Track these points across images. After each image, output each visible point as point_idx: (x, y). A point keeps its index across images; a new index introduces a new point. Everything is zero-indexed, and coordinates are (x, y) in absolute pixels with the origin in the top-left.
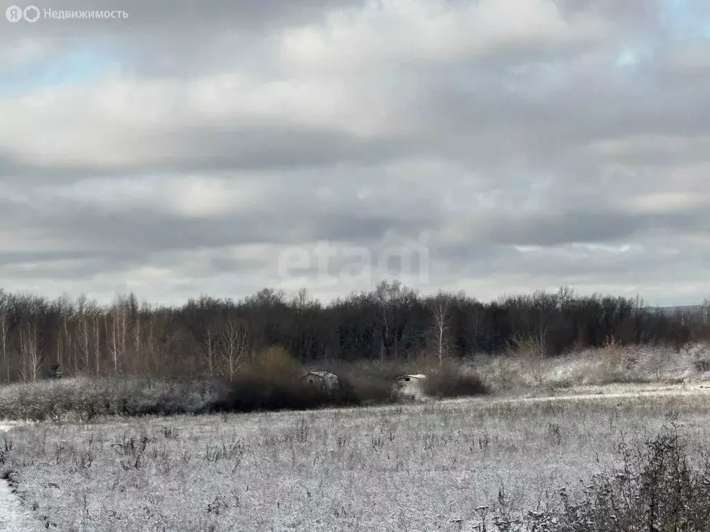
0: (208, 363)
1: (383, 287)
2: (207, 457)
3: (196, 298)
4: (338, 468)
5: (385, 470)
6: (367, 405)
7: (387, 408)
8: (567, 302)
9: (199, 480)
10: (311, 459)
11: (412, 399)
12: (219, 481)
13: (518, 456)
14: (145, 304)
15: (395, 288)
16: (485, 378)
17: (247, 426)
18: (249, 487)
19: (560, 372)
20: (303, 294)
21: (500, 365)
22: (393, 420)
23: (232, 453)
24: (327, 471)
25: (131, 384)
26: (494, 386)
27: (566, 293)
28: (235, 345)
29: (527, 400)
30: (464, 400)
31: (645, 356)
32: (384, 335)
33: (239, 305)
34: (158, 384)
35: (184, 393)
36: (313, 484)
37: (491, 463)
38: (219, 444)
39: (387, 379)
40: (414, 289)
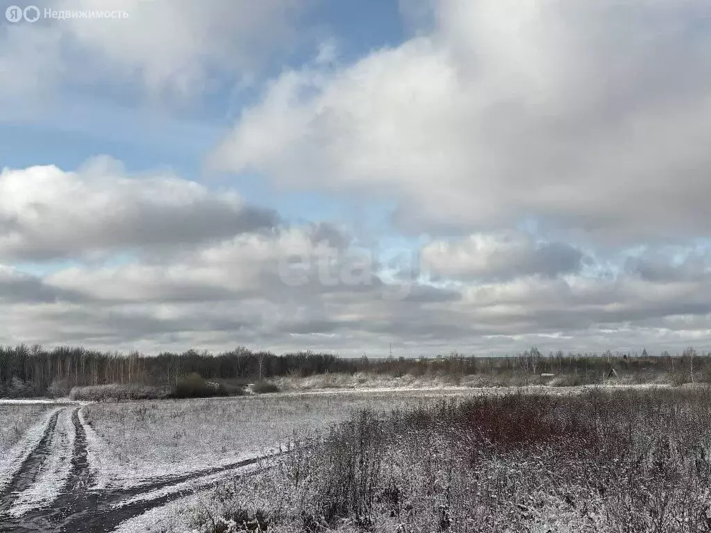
0: (167, 379)
1: (238, 350)
2: (171, 416)
3: (163, 353)
6: (231, 396)
7: (239, 397)
8: (310, 356)
11: (248, 394)
13: (294, 416)
14: (142, 354)
15: (243, 349)
16: (278, 385)
17: (185, 404)
19: (307, 383)
20: (206, 351)
21: (284, 380)
22: (243, 402)
23: (181, 415)
25: (135, 387)
26: (281, 388)
27: (309, 352)
29: (294, 394)
30: (270, 394)
31: (340, 377)
32: (238, 368)
33: (180, 356)
34: (147, 387)
35: (157, 390)
38: (175, 411)
39: (239, 385)
40: (251, 350)
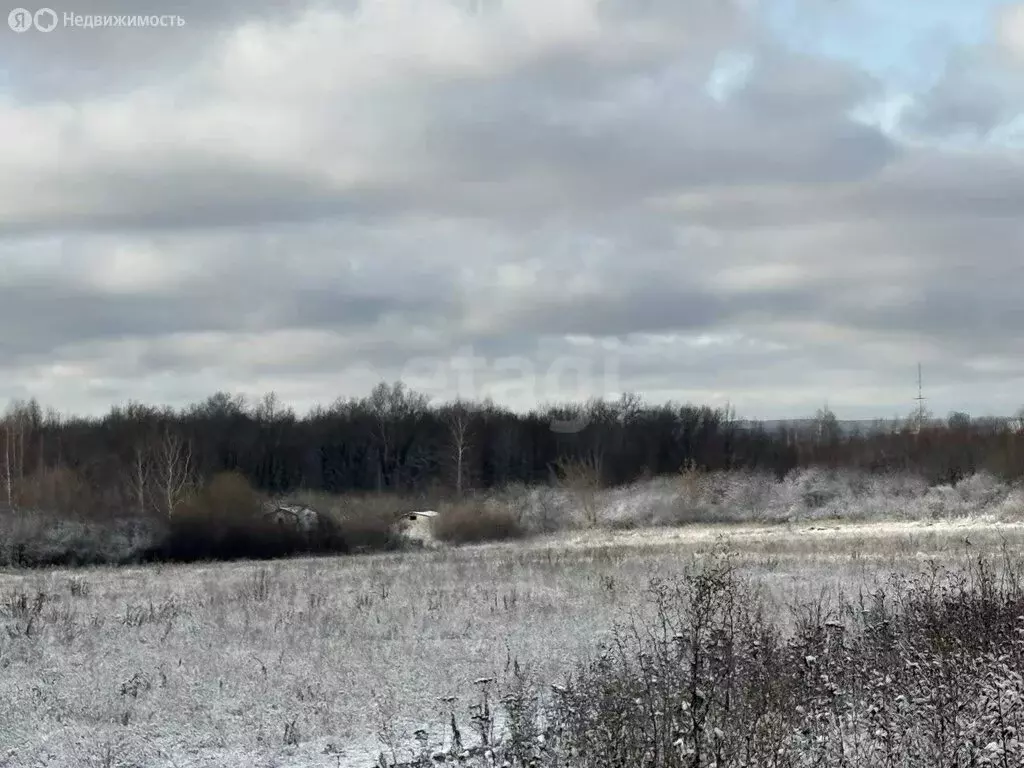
0: (137, 495)
1: (379, 395)
2: (128, 620)
3: (123, 406)
4: (307, 634)
5: (372, 638)
6: (357, 553)
7: (382, 557)
8: (632, 413)
9: (113, 652)
10: (272, 622)
11: (419, 544)
12: (142, 653)
13: (556, 618)
14: (50, 413)
16: (520, 517)
17: (187, 580)
18: (183, 661)
19: (621, 509)
20: (270, 400)
21: (540, 499)
22: (389, 571)
23: (161, 615)
24: (291, 640)
25: (30, 523)
26: (532, 525)
27: (631, 400)
28: (175, 469)
29: (573, 543)
30: (490, 546)
31: (737, 486)
32: (382, 457)
33: (182, 415)
34: (68, 523)
35: (104, 535)
36: (271, 658)
37: (518, 628)
38: (145, 604)
40: (425, 396)
